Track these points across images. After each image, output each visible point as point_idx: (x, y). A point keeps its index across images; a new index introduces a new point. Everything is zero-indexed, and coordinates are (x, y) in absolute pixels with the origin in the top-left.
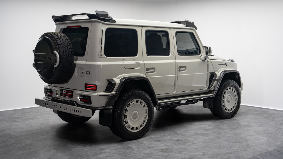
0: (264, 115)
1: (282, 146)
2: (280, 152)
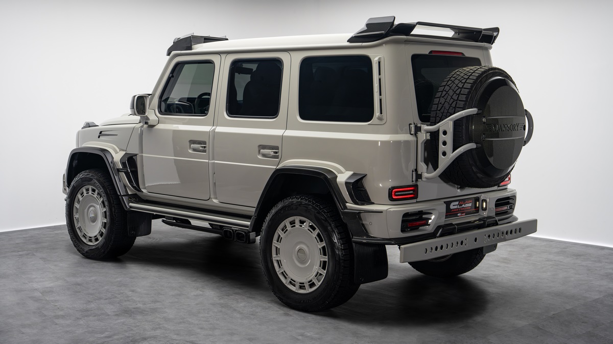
0: (509, 250)
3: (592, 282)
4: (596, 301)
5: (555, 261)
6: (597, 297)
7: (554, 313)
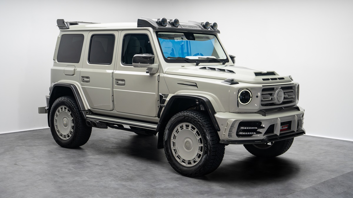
1: (319, 183)
2: (317, 190)
3: (347, 162)
4: (349, 173)
5: (325, 150)
6: (350, 171)
7: (325, 180)
